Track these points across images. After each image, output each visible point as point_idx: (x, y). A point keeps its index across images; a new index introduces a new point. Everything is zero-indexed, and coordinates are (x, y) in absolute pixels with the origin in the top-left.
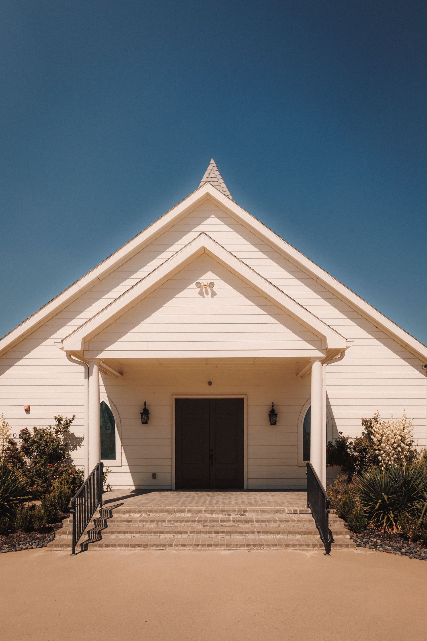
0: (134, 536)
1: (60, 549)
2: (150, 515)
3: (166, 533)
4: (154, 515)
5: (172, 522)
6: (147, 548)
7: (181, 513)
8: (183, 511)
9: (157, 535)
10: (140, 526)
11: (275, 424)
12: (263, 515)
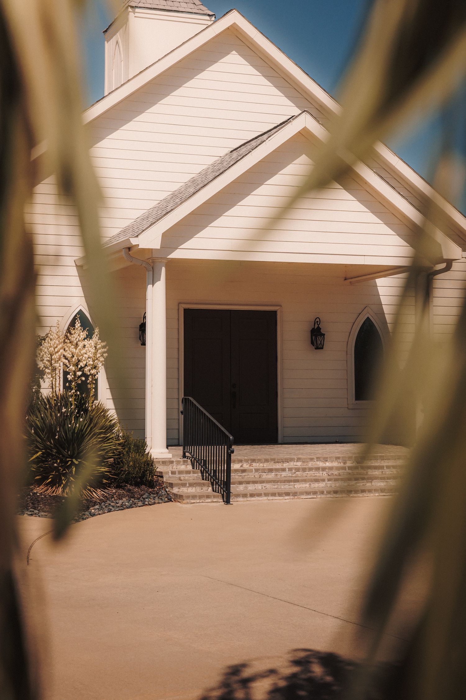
0: (266, 487)
1: (198, 501)
2: (253, 465)
3: (301, 482)
4: (258, 464)
5: (293, 471)
6: (296, 497)
7: (290, 461)
8: (292, 460)
9: (291, 484)
10: (256, 476)
11: (322, 348)
12: (383, 462)
